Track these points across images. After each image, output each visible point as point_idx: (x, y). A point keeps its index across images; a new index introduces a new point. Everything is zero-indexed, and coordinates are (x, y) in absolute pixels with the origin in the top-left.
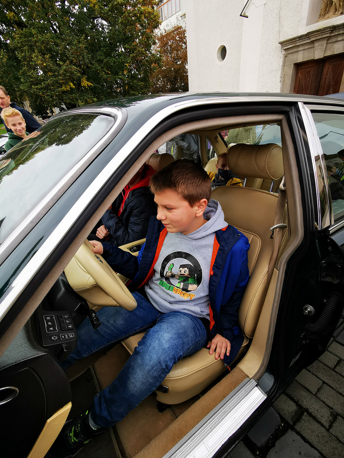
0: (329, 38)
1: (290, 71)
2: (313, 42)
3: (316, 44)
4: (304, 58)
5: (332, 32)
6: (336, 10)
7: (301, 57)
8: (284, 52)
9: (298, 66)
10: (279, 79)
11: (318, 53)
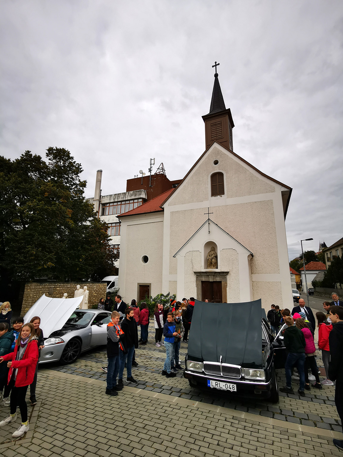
0: (214, 275)
1: (200, 284)
2: (208, 275)
3: (209, 276)
4: (205, 280)
5: (215, 274)
6: (214, 266)
7: (204, 279)
8: (196, 276)
9: (203, 282)
10: (195, 286)
11: (211, 280)
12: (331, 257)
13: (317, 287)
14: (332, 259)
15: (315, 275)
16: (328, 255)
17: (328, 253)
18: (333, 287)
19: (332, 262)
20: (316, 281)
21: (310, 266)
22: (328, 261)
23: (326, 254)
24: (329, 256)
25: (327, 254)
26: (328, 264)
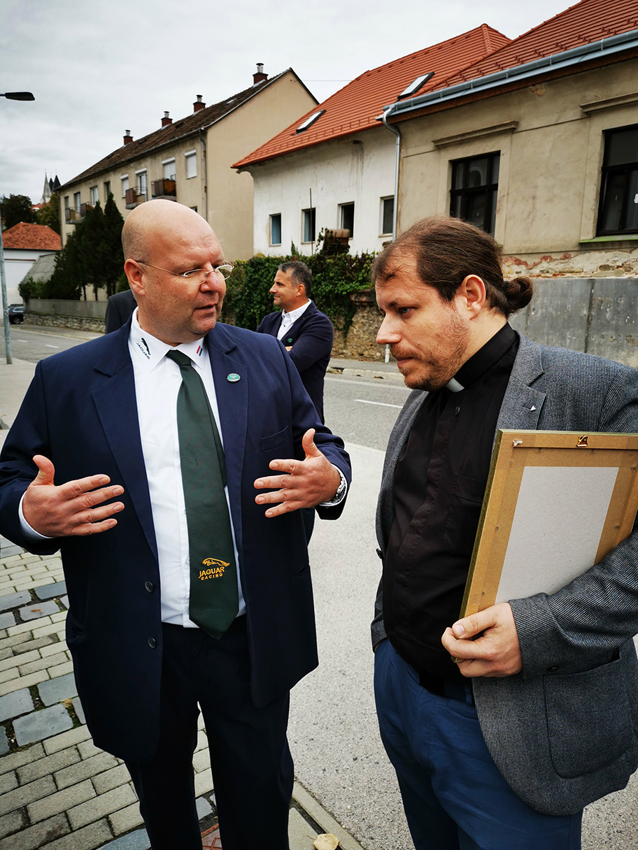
12: (76, 207)
13: (33, 298)
14: (78, 216)
15: (29, 266)
16: (70, 202)
17: (70, 194)
18: (75, 296)
19: (77, 225)
20: (31, 279)
21: (17, 236)
22: (68, 220)
23: (62, 200)
24: (71, 204)
25: (66, 198)
26: (68, 229)
